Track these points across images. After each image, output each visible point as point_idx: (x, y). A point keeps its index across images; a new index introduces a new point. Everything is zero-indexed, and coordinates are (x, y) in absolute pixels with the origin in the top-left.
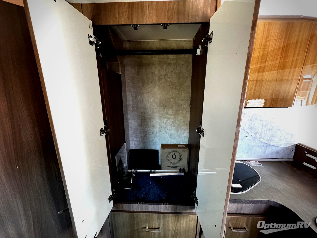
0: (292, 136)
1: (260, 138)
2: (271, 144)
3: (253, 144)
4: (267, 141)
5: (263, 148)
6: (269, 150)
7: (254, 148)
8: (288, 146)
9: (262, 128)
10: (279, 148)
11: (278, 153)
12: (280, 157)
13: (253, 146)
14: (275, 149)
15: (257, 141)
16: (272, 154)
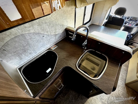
0: (63, 26)
1: (51, 33)
2: (57, 34)
3: (49, 38)
4: (54, 33)
5: (54, 37)
6: (57, 37)
7: (51, 40)
8: (63, 31)
9: (49, 27)
10: (60, 34)
11: (60, 36)
12: (62, 37)
13: (49, 39)
14: (59, 35)
15: (50, 36)
16: (59, 38)
